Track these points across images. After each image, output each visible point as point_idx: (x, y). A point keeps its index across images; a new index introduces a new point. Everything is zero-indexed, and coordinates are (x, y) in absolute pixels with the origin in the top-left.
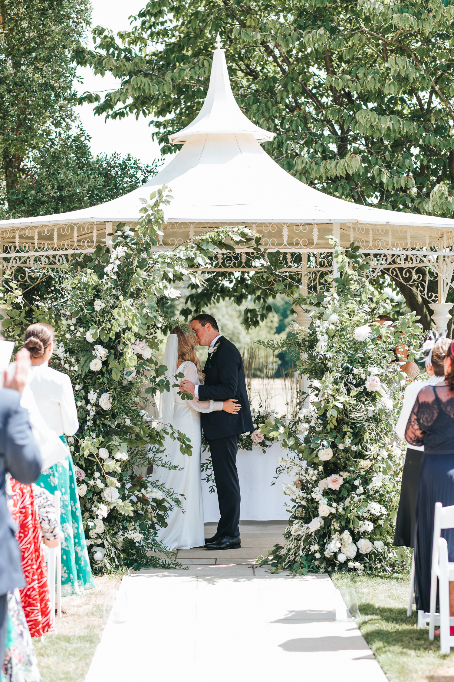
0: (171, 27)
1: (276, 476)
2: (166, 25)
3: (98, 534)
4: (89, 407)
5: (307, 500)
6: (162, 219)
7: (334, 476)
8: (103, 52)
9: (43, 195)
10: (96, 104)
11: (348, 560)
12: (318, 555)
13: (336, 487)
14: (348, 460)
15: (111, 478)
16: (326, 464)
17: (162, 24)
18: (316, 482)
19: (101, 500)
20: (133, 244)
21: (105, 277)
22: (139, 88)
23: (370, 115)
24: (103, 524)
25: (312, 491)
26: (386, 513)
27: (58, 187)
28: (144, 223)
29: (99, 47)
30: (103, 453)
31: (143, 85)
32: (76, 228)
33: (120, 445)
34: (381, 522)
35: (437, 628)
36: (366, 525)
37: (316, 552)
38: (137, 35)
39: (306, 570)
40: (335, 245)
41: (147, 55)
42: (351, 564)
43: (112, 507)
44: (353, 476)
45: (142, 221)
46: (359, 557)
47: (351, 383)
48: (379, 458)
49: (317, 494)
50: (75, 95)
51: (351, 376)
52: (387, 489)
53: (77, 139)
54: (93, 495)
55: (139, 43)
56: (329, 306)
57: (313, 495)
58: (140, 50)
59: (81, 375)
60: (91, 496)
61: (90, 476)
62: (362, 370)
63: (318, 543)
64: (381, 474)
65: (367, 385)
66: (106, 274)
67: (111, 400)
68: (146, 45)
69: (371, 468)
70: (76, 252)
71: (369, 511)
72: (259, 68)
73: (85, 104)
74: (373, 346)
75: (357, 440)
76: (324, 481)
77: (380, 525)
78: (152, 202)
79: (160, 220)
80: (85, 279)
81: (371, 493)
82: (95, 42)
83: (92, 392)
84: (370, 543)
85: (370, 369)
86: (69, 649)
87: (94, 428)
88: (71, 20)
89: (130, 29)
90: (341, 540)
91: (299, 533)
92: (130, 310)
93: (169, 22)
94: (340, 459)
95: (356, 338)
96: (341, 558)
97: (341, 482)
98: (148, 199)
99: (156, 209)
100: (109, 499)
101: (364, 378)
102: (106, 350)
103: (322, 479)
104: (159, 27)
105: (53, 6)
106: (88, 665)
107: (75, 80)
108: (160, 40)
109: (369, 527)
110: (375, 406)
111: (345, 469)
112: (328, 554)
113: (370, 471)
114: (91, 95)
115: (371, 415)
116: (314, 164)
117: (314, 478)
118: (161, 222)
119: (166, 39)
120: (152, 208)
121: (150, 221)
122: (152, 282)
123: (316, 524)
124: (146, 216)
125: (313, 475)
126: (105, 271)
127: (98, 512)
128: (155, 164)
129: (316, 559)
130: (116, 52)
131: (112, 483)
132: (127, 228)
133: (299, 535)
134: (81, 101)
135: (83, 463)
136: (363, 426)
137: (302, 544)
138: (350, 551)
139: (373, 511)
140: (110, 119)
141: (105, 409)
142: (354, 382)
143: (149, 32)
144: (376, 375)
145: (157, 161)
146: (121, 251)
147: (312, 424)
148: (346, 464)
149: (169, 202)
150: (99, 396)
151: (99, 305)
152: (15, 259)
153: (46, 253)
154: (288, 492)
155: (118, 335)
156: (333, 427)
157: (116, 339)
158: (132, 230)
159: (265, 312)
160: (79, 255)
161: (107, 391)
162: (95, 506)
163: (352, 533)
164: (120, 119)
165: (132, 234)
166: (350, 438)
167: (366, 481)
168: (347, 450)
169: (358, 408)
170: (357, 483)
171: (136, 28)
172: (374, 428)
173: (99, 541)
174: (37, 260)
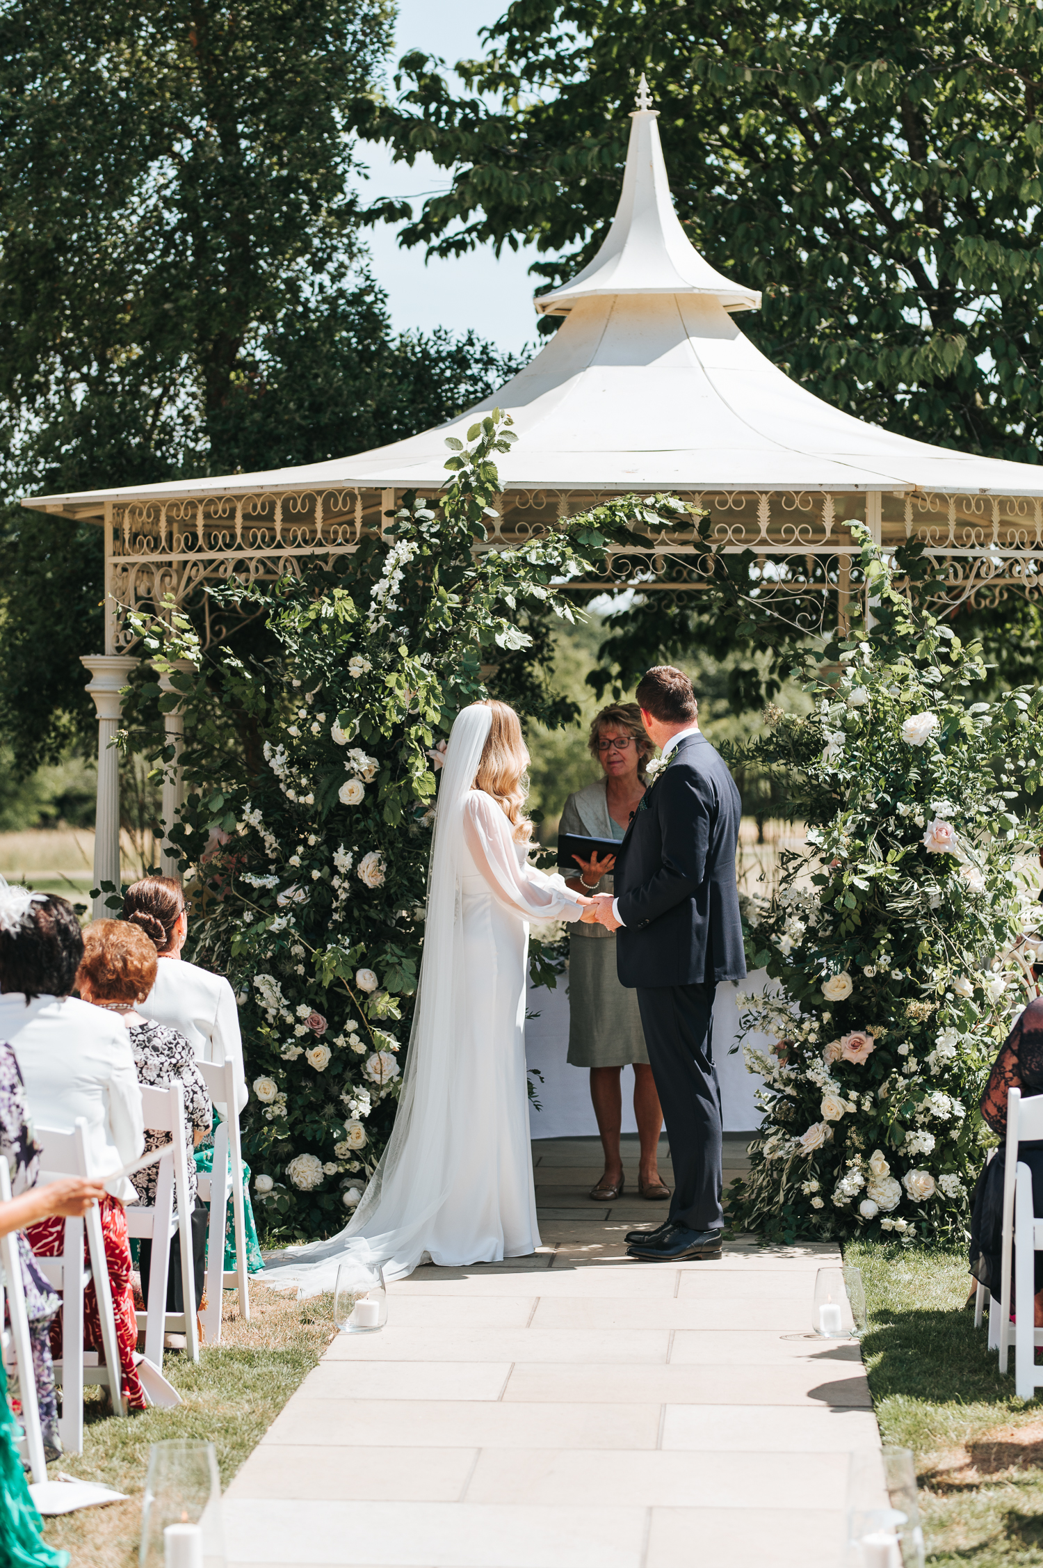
0: (571, 52)
1: (741, 1033)
2: (560, 46)
3: (352, 1151)
4: (336, 882)
5: (798, 1085)
6: (493, 482)
7: (855, 1035)
8: (417, 111)
9: (278, 421)
10: (403, 224)
11: (882, 1214)
12: (817, 1203)
13: (859, 1057)
14: (886, 1000)
15: (378, 1033)
16: (839, 1008)
17: (552, 43)
18: (820, 1046)
19: (360, 1080)
20: (433, 535)
21: (373, 605)
22: (488, 190)
23: (986, 248)
24: (363, 1131)
25: (808, 1067)
26: (963, 1114)
27: (311, 405)
28: (455, 490)
29: (407, 98)
30: (366, 979)
31: (495, 185)
32: (320, 501)
33: (400, 964)
34: (955, 1134)
35: (1012, 1350)
36: (921, 1140)
37: (813, 1195)
38: (496, 69)
39: (793, 1234)
40: (864, 540)
41: (519, 112)
42: (887, 1223)
43: (383, 1094)
44: (895, 1033)
45: (453, 486)
46: (906, 1208)
47: (892, 835)
48: (950, 996)
49: (819, 1073)
50: (353, 203)
51: (892, 821)
52: (969, 1062)
53: (356, 299)
54: (344, 1069)
55: (501, 87)
56: (851, 671)
57: (810, 1074)
58: (506, 102)
59: (320, 813)
60: (340, 1070)
61: (337, 1028)
62: (918, 809)
63: (820, 1179)
64: (953, 1030)
65: (927, 841)
66: (375, 599)
67: (383, 867)
68: (517, 89)
69: (932, 1018)
70: (319, 551)
71: (928, 1109)
72: (770, 139)
73: (380, 222)
74: (941, 757)
75: (905, 958)
76: (834, 1045)
77: (953, 1142)
78: (471, 447)
79: (488, 485)
80: (327, 611)
81: (935, 1070)
82: (398, 88)
83: (341, 850)
84: (931, 1180)
85: (934, 806)
86: (246, 1376)
87: (346, 926)
88: (350, 38)
89: (481, 57)
90: (866, 1170)
91: (780, 1153)
92: (422, 676)
93: (566, 39)
94: (869, 998)
95: (905, 739)
96: (868, 1209)
97: (869, 1046)
98: (463, 439)
99: (480, 461)
100: (376, 1078)
101: (921, 825)
102: (375, 760)
103: (831, 1041)
104: (547, 52)
105: (304, 9)
106: (278, 1407)
107: (352, 171)
108: (549, 80)
109: (926, 1143)
110: (943, 884)
111: (880, 1020)
112: (839, 1200)
113: (932, 1025)
114: (391, 204)
115: (935, 904)
116: (864, 355)
117: (813, 1038)
118: (491, 488)
119: (560, 76)
120: (473, 459)
121: (467, 487)
122: (472, 616)
123: (815, 1138)
124: (461, 477)
125: (810, 1029)
126: (373, 593)
127: (353, 1104)
128: (526, 354)
129: (812, 1209)
130: (445, 109)
131: (382, 1042)
132: (420, 502)
133: (781, 1159)
134: (369, 217)
135: (324, 1000)
136: (917, 928)
137: (784, 1178)
138: (886, 1194)
139: (935, 1111)
140: (436, 255)
141: (370, 886)
142: (900, 833)
143: (523, 62)
144: (949, 818)
145: (530, 346)
146: (403, 551)
147: (812, 923)
148: (881, 1009)
149: (507, 446)
150: (357, 859)
151: (359, 666)
152: (195, 564)
153: (259, 554)
154: (756, 1068)
155: (398, 729)
156: (852, 929)
157: (394, 737)
158: (432, 505)
159: (775, 677)
160: (325, 558)
161: (374, 849)
162: (348, 1093)
163: (891, 1156)
164: (458, 255)
165: (431, 514)
166: (887, 953)
167: (924, 1044)
168: (882, 979)
169: (904, 888)
170: (903, 1049)
171: (494, 52)
172: (941, 933)
173: (356, 1166)
174: (240, 566)
